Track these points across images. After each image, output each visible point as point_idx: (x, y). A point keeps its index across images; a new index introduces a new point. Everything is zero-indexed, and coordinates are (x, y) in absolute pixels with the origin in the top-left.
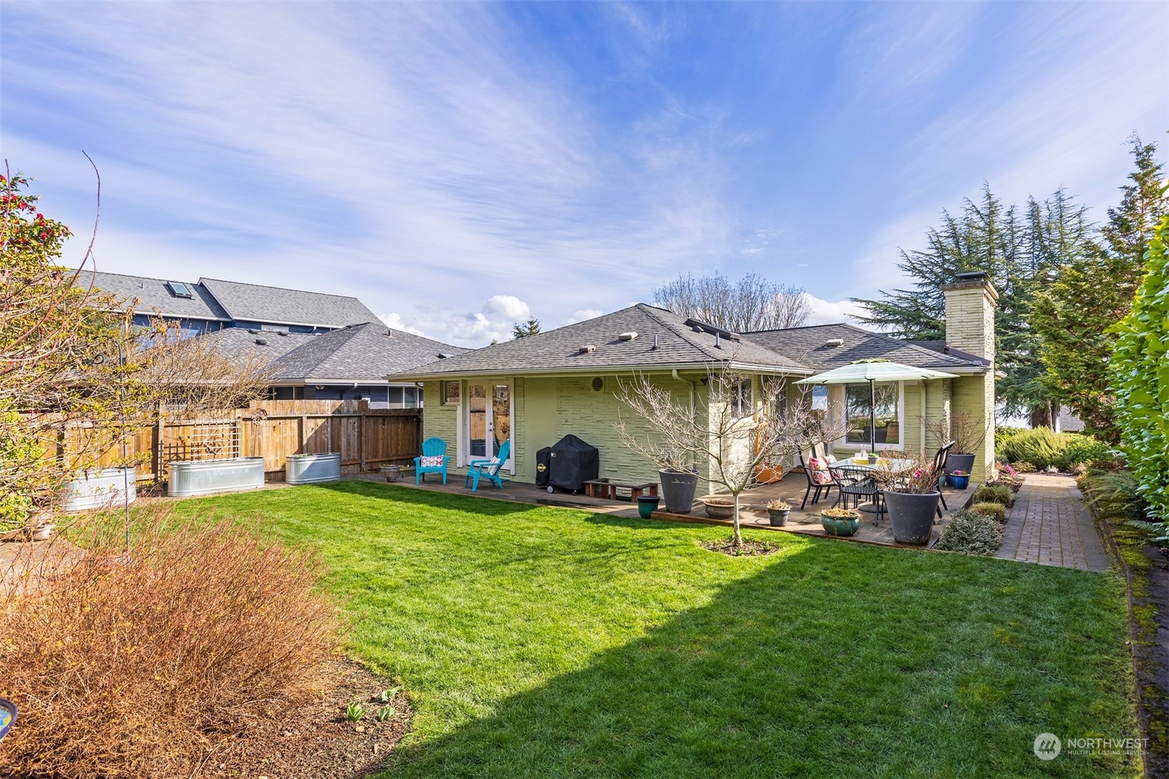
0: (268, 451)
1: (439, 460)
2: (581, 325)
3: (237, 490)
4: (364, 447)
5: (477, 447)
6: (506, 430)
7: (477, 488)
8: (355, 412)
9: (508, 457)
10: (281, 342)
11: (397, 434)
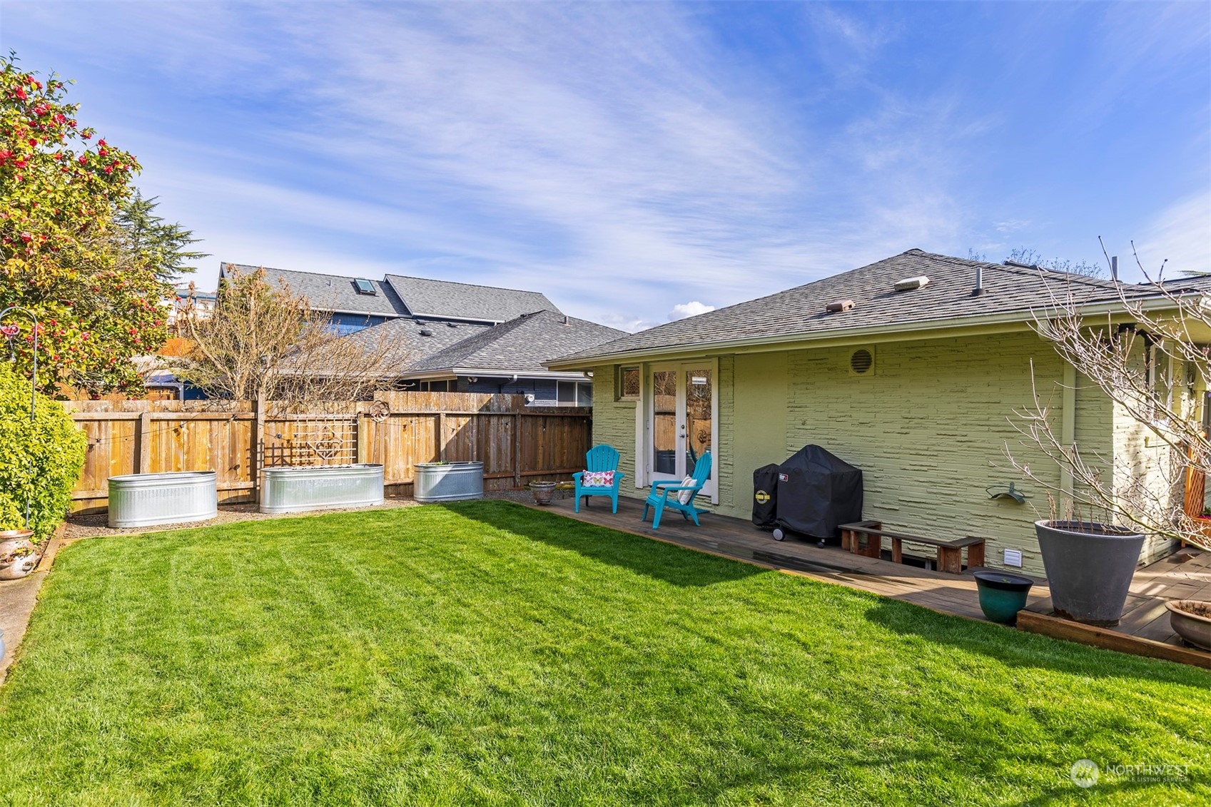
0: (396, 456)
1: (608, 477)
2: (819, 284)
3: (345, 507)
4: (519, 455)
5: (664, 461)
6: (705, 438)
7: (661, 523)
8: (507, 410)
9: (709, 478)
10: (449, 334)
11: (562, 440)
